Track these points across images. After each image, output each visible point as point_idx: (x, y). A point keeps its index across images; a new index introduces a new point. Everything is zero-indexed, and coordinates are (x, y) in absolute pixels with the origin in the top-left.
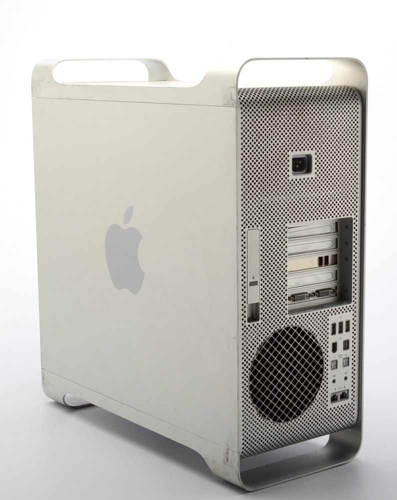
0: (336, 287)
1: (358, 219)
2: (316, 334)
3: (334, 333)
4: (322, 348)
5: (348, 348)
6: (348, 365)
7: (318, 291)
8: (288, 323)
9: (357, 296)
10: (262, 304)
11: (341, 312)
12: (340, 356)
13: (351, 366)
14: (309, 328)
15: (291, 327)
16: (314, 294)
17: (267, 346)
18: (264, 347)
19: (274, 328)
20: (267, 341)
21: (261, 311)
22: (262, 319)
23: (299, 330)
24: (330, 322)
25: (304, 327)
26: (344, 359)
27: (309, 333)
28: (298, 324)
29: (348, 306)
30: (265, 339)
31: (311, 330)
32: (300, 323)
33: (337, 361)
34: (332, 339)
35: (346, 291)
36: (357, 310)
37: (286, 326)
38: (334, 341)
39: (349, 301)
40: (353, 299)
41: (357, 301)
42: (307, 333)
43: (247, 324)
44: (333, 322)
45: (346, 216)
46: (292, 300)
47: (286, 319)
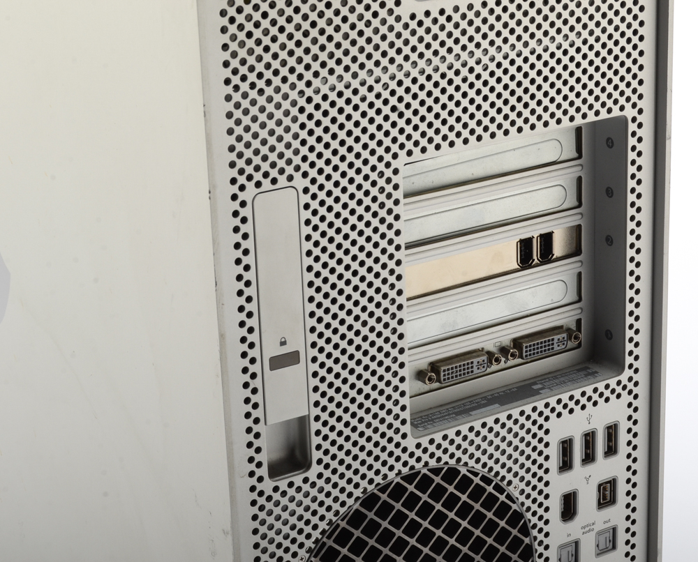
0: (579, 322)
1: (647, 118)
2: (509, 477)
3: (566, 465)
4: (529, 515)
5: (613, 501)
6: (614, 547)
7: (517, 342)
8: (412, 462)
9: (643, 351)
10: (317, 418)
11: (589, 405)
12: (587, 528)
13: (622, 548)
14: (485, 465)
15: (425, 471)
16: (504, 350)
17: (343, 538)
18: (330, 543)
19: (364, 484)
20: (343, 524)
21: (316, 440)
22: (319, 462)
23: (451, 474)
24: (554, 439)
25: (466, 464)
26: (600, 533)
27: (484, 479)
28: (445, 458)
29: (613, 382)
30: (334, 519)
31: (491, 469)
32: (452, 456)
33: (577, 543)
34: (559, 484)
35: (609, 335)
36: (642, 390)
37: (405, 470)
38: (567, 489)
39: (617, 365)
40: (629, 360)
41: (643, 364)
42: (477, 480)
43: (268, 486)
44: (564, 435)
45: (604, 115)
46: (430, 379)
47: (405, 450)
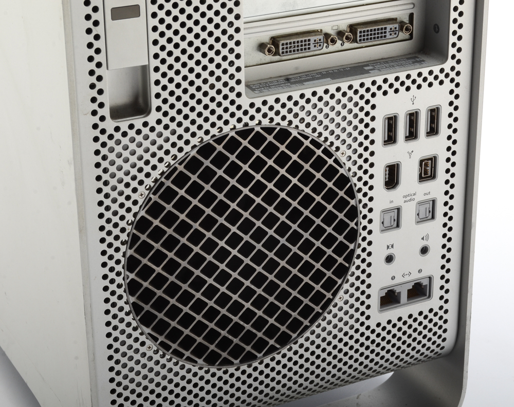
0: (411, 16)
2: (337, 143)
3: (391, 139)
4: (355, 180)
5: (433, 176)
6: (433, 217)
7: (353, 28)
8: (246, 119)
9: (466, 44)
10: (157, 69)
11: (414, 87)
12: (409, 198)
13: (440, 219)
14: (314, 130)
15: (258, 129)
16: (340, 34)
17: (181, 180)
18: (168, 183)
19: (200, 133)
20: (181, 168)
21: (155, 89)
22: (159, 109)
23: (283, 135)
24: (381, 114)
25: (297, 127)
26: (420, 203)
27: (313, 142)
28: (277, 119)
29: (436, 70)
30: (172, 162)
31: (320, 134)
32: (284, 118)
33: (398, 210)
34: (384, 156)
35: (437, 29)
36: (464, 80)
37: (240, 126)
38: (392, 161)
39: (442, 55)
40: (452, 51)
41: (465, 56)
42: (307, 143)
43: (109, 125)
44: (390, 112)
46: (269, 51)
47: (239, 107)
